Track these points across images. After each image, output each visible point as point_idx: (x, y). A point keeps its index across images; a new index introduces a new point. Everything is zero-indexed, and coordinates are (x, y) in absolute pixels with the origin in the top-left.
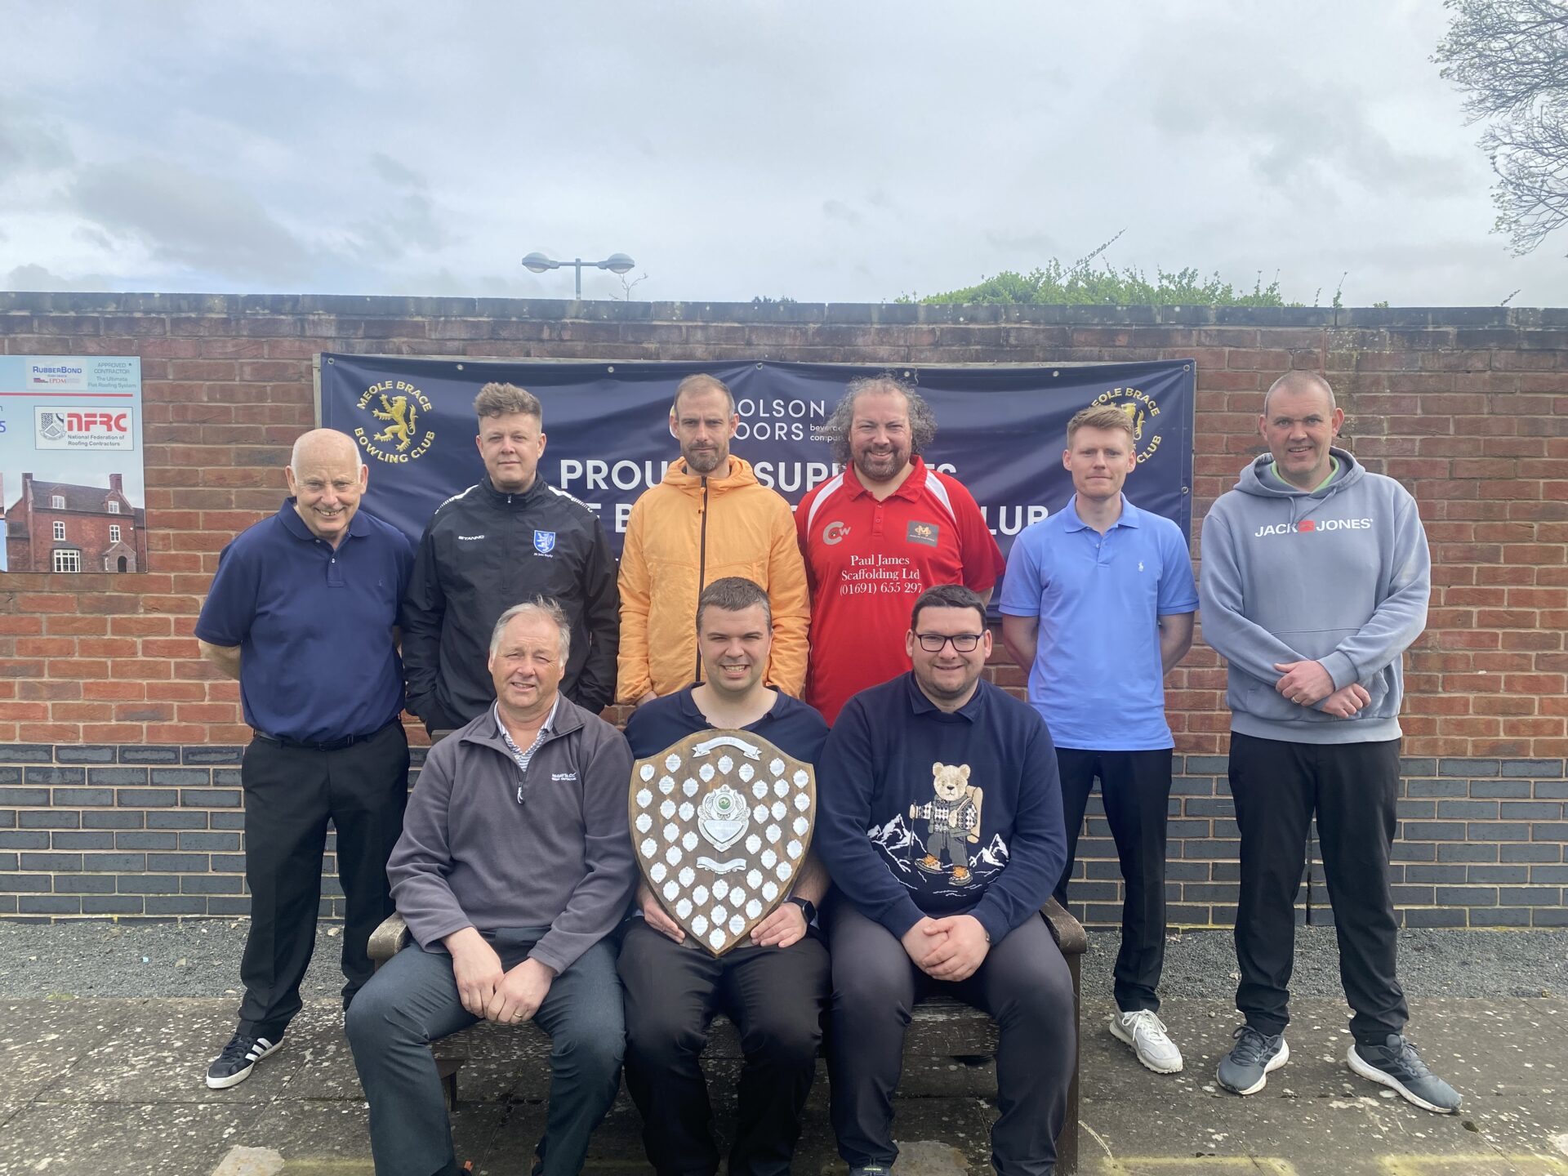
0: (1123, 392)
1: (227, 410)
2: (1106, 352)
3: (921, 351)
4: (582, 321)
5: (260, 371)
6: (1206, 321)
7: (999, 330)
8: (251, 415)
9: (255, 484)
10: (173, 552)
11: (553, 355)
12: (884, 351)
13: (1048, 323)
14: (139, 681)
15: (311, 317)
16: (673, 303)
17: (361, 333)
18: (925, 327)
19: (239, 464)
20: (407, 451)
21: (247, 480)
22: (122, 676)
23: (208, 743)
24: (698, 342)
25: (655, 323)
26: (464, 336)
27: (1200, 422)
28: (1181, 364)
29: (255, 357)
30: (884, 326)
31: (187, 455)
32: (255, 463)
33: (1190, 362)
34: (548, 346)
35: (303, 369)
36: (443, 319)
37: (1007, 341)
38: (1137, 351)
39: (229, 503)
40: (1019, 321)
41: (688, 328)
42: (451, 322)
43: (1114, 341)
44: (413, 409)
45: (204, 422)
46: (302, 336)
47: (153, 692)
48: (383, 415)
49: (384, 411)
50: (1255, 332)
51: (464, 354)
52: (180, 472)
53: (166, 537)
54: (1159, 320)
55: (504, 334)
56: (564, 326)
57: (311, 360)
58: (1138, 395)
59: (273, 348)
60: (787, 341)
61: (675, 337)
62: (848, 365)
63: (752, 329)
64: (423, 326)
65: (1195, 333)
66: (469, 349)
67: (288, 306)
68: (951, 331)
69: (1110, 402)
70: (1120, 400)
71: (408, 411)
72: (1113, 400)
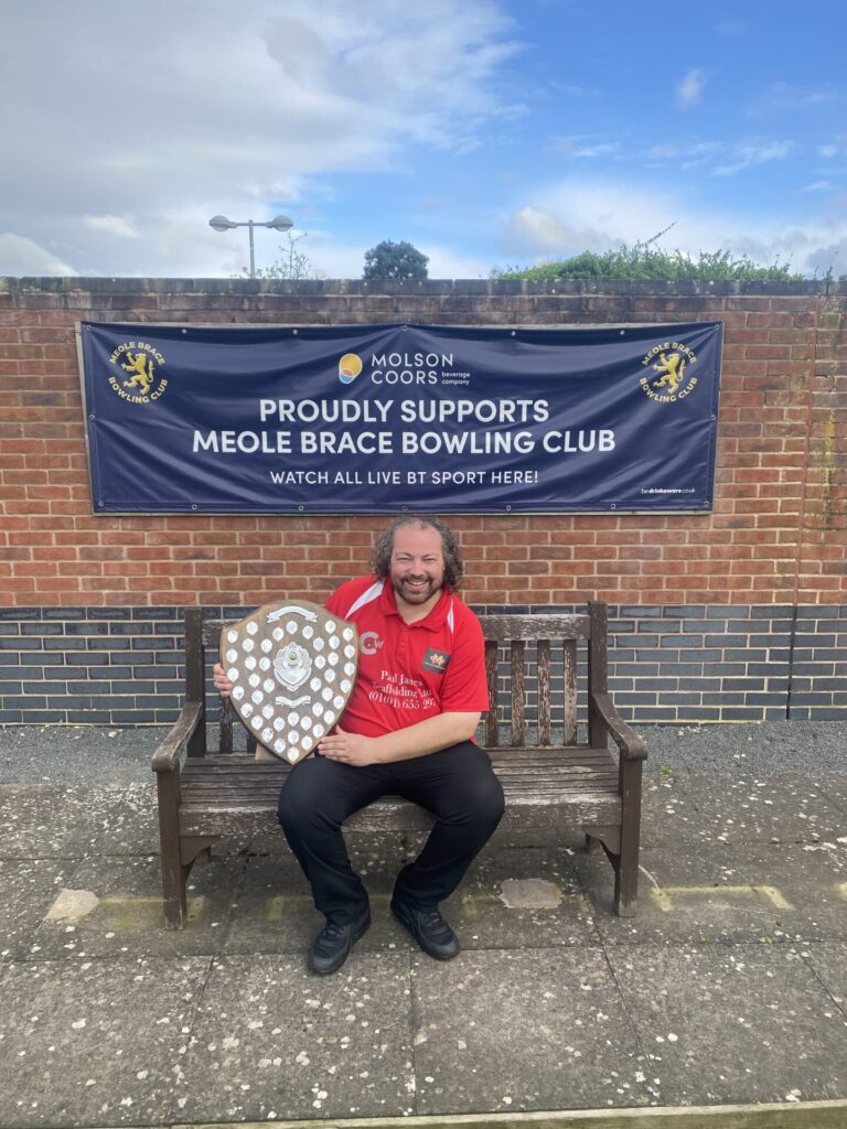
0: (671, 345)
1: (13, 365)
2: (659, 315)
3: (523, 316)
4: (273, 295)
6: (732, 292)
7: (581, 299)
8: (32, 368)
9: (38, 419)
11: (252, 321)
12: (496, 315)
13: (617, 294)
15: (72, 294)
16: (340, 281)
17: (109, 306)
18: (527, 297)
19: (25, 404)
20: (148, 394)
21: (32, 416)
23: (15, 605)
24: (359, 310)
25: (327, 296)
26: (186, 307)
27: (726, 367)
28: (713, 324)
29: (32, 324)
30: (497, 297)
32: (37, 404)
33: (719, 323)
34: (248, 314)
35: (68, 333)
36: (169, 295)
37: (587, 307)
38: (682, 314)
39: (19, 433)
40: (596, 293)
41: (351, 299)
42: (176, 297)
43: (664, 307)
44: (151, 363)
46: (66, 308)
48: (129, 368)
49: (130, 364)
50: (768, 300)
51: (187, 321)
54: (698, 291)
55: (216, 306)
56: (259, 299)
57: (73, 326)
58: (681, 348)
59: (45, 317)
60: (424, 308)
61: (341, 306)
62: (470, 326)
63: (399, 300)
64: (156, 300)
65: (724, 301)
66: (190, 317)
67: (54, 286)
68: (546, 300)
69: (660, 352)
70: (668, 352)
71: (147, 365)
72: (663, 351)
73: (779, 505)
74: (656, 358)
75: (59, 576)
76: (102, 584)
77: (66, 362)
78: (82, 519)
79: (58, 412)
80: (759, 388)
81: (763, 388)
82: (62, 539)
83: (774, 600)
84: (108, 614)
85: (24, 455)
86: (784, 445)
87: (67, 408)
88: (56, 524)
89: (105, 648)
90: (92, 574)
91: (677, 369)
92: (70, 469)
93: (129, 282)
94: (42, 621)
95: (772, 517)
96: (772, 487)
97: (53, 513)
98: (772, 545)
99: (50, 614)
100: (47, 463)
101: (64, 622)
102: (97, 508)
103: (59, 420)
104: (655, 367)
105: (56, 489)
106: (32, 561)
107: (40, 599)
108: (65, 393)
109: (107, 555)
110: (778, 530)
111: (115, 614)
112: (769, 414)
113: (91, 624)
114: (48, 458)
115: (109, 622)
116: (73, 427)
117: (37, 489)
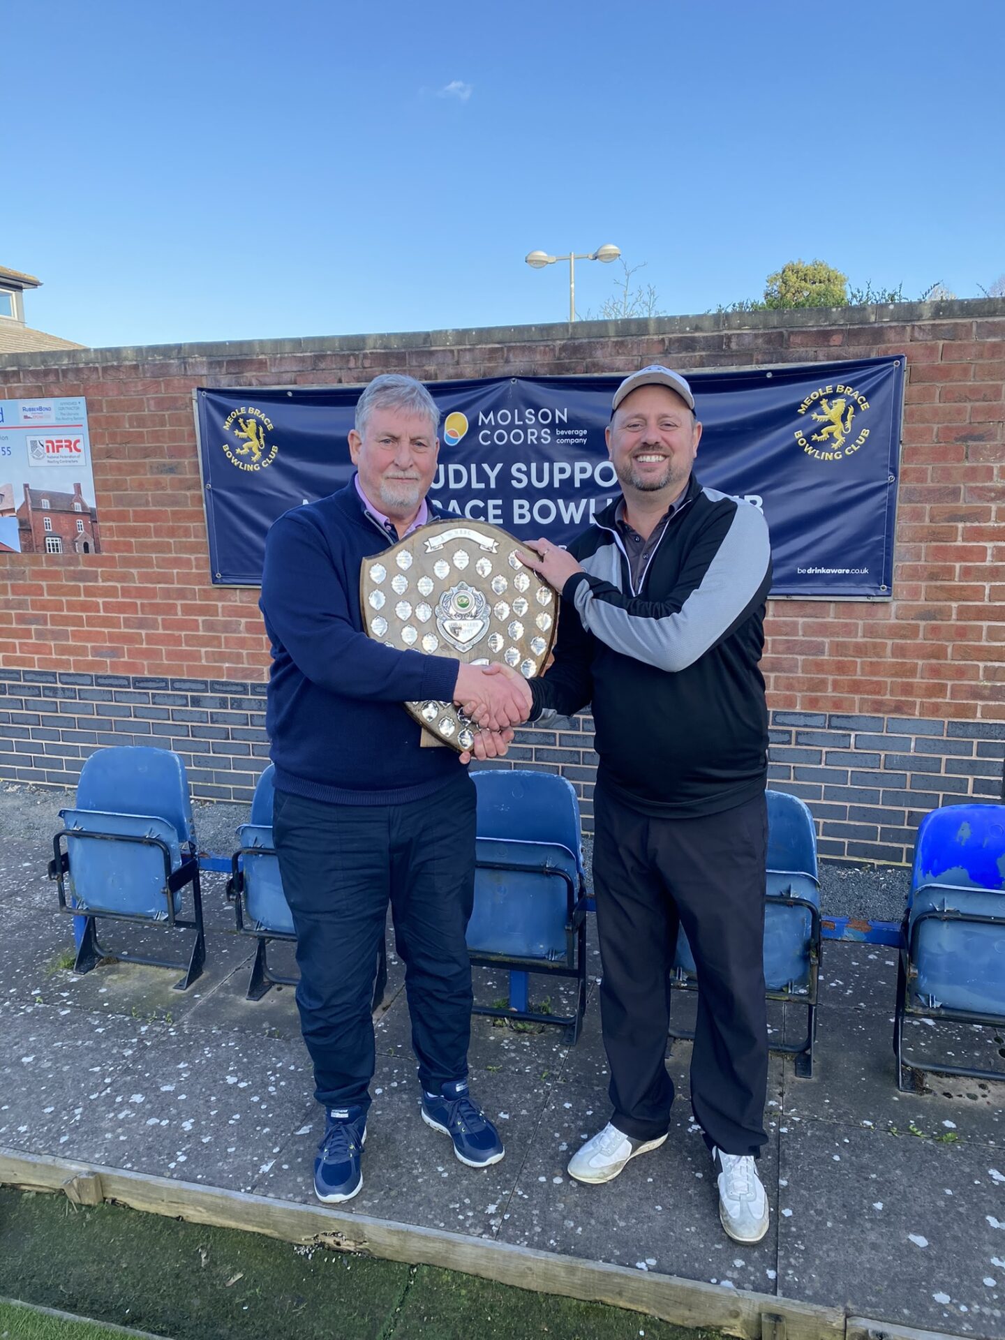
0: (834, 389)
1: (140, 435)
2: (821, 352)
4: (379, 351)
5: (160, 403)
7: (722, 337)
8: (156, 436)
9: (163, 488)
10: (116, 539)
11: (358, 380)
12: (620, 361)
13: (765, 327)
14: (103, 629)
15: (190, 360)
16: (447, 331)
17: (224, 370)
18: (655, 337)
19: (152, 473)
20: (259, 462)
21: (158, 485)
22: (93, 626)
23: (147, 675)
24: (466, 362)
25: (433, 348)
26: (295, 369)
28: (891, 360)
29: (157, 392)
30: (620, 339)
31: (119, 468)
32: (161, 472)
33: (900, 358)
34: (355, 373)
35: (186, 401)
36: (279, 356)
37: (728, 346)
38: (851, 349)
39: (147, 504)
40: (739, 329)
41: (459, 351)
42: (285, 358)
43: (829, 341)
44: (261, 429)
45: (128, 443)
46: (185, 375)
47: (112, 638)
48: (242, 435)
49: (243, 431)
50: (971, 324)
51: (293, 383)
52: (117, 481)
53: (110, 529)
54: (873, 318)
56: (365, 356)
57: (191, 393)
58: (849, 391)
59: (167, 386)
60: (538, 357)
61: (449, 359)
62: (588, 375)
63: (510, 349)
64: (266, 363)
65: (908, 329)
66: (298, 379)
67: (174, 353)
68: (680, 340)
69: (820, 398)
70: (831, 397)
71: (258, 430)
72: (826, 397)
73: (987, 591)
74: (816, 405)
75: (184, 647)
76: (222, 657)
77: (186, 429)
78: (205, 590)
79: (181, 481)
80: (957, 440)
81: (965, 439)
82: (188, 610)
83: (979, 715)
84: (229, 688)
85: (152, 525)
86: (993, 514)
87: (188, 476)
88: (181, 594)
89: (225, 722)
90: (214, 647)
91: (844, 418)
92: (192, 539)
93: (241, 344)
94: (170, 692)
95: (976, 606)
96: (977, 568)
97: (178, 583)
98: (977, 644)
99: (177, 685)
100: (172, 532)
101: (189, 694)
102: (215, 581)
103: (181, 489)
104: (815, 416)
105: (180, 558)
106: (161, 631)
107: (169, 669)
108: (186, 462)
109: (227, 627)
110: (985, 624)
111: (234, 688)
112: (972, 473)
113: (211, 697)
114: (173, 528)
115: (229, 696)
116: (193, 497)
117: (164, 559)
